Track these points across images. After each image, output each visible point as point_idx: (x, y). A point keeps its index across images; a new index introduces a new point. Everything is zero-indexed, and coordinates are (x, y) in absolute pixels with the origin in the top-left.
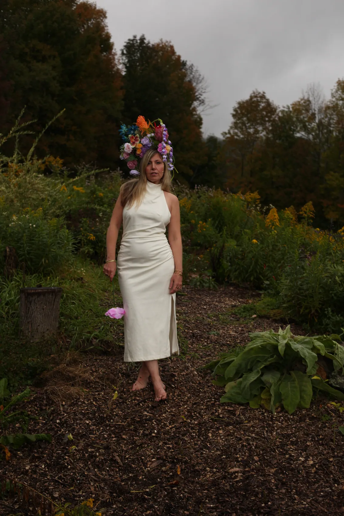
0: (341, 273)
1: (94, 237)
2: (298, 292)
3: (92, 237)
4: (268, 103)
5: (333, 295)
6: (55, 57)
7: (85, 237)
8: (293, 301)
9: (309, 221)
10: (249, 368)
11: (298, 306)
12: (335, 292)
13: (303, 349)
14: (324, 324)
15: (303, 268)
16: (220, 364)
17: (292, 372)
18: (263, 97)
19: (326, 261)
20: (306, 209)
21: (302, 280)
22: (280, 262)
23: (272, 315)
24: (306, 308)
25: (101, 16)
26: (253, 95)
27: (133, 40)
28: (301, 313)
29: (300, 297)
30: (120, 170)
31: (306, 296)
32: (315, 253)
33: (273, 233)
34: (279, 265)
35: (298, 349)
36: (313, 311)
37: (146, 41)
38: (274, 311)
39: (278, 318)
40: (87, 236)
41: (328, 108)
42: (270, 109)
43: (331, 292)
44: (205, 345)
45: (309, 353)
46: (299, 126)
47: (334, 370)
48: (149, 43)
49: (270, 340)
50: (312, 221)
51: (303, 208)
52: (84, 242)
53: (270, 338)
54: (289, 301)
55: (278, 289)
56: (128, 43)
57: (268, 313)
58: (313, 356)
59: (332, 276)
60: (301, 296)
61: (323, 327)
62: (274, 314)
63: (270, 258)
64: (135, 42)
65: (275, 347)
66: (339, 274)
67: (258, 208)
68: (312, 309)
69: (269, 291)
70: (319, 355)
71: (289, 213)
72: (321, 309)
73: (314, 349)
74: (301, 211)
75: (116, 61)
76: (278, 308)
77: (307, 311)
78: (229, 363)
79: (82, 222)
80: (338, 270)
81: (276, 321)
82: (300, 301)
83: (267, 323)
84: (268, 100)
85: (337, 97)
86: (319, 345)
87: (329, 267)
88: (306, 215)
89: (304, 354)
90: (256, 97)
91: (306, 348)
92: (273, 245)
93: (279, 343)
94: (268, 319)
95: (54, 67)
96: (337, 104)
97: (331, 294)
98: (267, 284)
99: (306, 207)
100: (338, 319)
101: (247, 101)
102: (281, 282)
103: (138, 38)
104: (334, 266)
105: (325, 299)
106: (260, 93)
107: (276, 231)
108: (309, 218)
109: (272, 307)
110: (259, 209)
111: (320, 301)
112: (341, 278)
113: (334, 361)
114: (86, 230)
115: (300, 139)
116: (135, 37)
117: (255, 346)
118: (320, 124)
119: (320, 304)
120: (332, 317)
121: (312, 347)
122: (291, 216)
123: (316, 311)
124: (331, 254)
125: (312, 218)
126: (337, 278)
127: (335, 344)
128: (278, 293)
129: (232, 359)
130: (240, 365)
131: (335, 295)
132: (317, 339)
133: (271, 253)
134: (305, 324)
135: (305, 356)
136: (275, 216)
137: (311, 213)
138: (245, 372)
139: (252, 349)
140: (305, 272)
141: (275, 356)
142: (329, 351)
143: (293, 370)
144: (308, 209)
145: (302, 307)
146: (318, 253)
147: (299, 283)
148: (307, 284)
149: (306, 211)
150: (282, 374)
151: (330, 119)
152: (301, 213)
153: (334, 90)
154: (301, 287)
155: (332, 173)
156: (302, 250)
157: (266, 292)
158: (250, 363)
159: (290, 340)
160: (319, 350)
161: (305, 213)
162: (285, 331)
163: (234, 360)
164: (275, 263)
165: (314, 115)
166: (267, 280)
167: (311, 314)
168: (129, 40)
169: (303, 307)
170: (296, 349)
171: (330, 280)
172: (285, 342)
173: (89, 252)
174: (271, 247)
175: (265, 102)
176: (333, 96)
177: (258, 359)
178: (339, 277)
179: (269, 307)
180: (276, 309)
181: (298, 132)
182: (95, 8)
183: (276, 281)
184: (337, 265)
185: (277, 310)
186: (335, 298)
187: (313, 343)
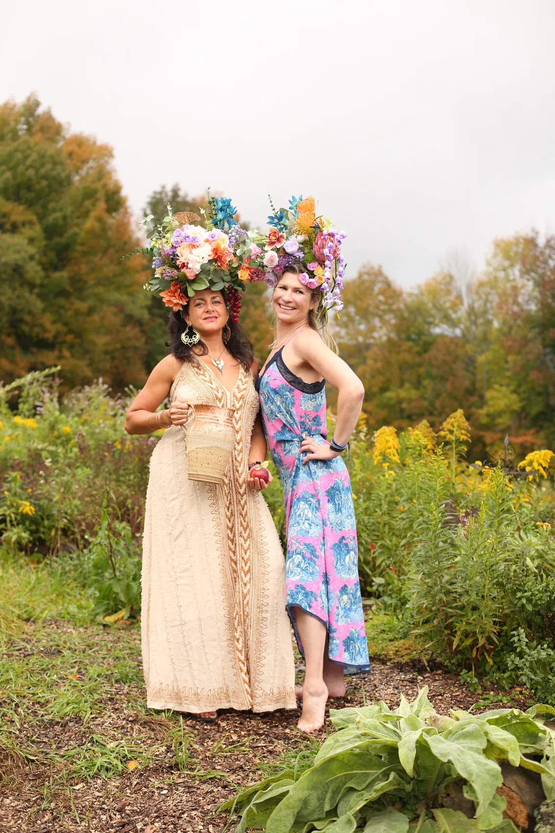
0: (537, 551)
1: (33, 509)
2: (444, 598)
3: (27, 508)
4: (388, 284)
5: (524, 601)
6: (31, 223)
7: (13, 510)
8: (435, 622)
9: (460, 448)
10: (327, 808)
11: (446, 632)
12: (528, 594)
13: (462, 752)
14: (511, 667)
15: (453, 545)
16: (254, 804)
17: (438, 813)
18: (380, 273)
19: (503, 526)
20: (452, 425)
21: (452, 571)
22: (405, 537)
23: (391, 652)
24: (466, 635)
25: (106, 155)
26: (363, 270)
27: (161, 193)
28: (454, 647)
29: (450, 610)
30: (104, 383)
31: (463, 608)
32: (475, 510)
33: (387, 476)
34: (403, 542)
35: (449, 754)
36: (482, 642)
37: (181, 193)
38: (396, 643)
39: (406, 659)
40: (17, 508)
41: (482, 284)
42: (391, 292)
43: (519, 594)
44: (233, 742)
45: (478, 763)
46: (438, 316)
47: (545, 798)
48: (186, 195)
49: (378, 735)
50: (466, 449)
51: (445, 424)
52: (11, 521)
53: (376, 729)
54: (426, 622)
55: (402, 594)
56: (153, 198)
57: (383, 649)
58: (489, 771)
59: (520, 557)
60: (451, 608)
61: (506, 675)
62: (397, 651)
63: (386, 529)
64: (164, 195)
65: (393, 751)
66: (533, 552)
67: (362, 436)
68: (479, 636)
69: (386, 598)
70: (505, 765)
71: (419, 434)
72: (499, 635)
73: (490, 749)
74: (443, 430)
75: (133, 226)
76: (405, 636)
77: (468, 642)
78: (276, 800)
79: (9, 479)
80: (530, 544)
81: (400, 667)
82: (450, 620)
83: (381, 673)
84: (386, 278)
85: (495, 265)
86: (504, 740)
87: (510, 539)
88: (453, 438)
89: (465, 768)
90: (368, 274)
91: (471, 749)
92: (390, 502)
93: (400, 737)
94: (384, 663)
95: (31, 241)
96: (496, 278)
97: (520, 598)
98: (380, 585)
99: (452, 420)
100: (543, 654)
101: (354, 282)
102: (409, 579)
103: (169, 189)
104: (520, 536)
105: (507, 611)
106: (373, 268)
107: (392, 472)
108: (459, 442)
109: (391, 636)
110: (363, 438)
111: (496, 616)
112: (537, 562)
113: (544, 778)
114: (15, 494)
115: (442, 336)
116: (164, 187)
117: (339, 750)
118: (471, 311)
119: (495, 623)
120: (527, 651)
121: (484, 745)
122: (424, 441)
123: (489, 639)
124: (509, 511)
125: (465, 442)
126: (528, 561)
127: (544, 732)
128: (404, 602)
129: (284, 789)
130: (305, 802)
131: (529, 600)
132: (496, 722)
133: (386, 518)
134: (464, 671)
135: (471, 774)
136: (387, 441)
137: (463, 432)
138: (319, 820)
139: (332, 760)
140: (458, 552)
141: (392, 775)
142: (528, 751)
143: (442, 806)
144: (456, 424)
145: (456, 632)
146: (483, 509)
147: (447, 578)
148: (465, 579)
149: (452, 428)
150: (414, 819)
151: (487, 301)
152: (442, 433)
153: (490, 256)
154: (450, 587)
155: (497, 387)
156: (447, 505)
157: (379, 601)
158: (329, 795)
159: (428, 732)
160: (503, 751)
161: (451, 432)
162: (416, 703)
163: (288, 792)
164: (394, 539)
165: (459, 297)
166: (381, 575)
167: (478, 649)
168: (155, 193)
169: (459, 633)
170: (443, 755)
171: (514, 567)
172: (415, 736)
173: (20, 538)
174: (385, 507)
175: (382, 282)
176: (489, 264)
177: (350, 784)
178: (533, 559)
179: (385, 636)
180: (401, 638)
181: (436, 325)
182: (95, 143)
183: (399, 576)
184: (526, 534)
185: (402, 641)
186: (529, 608)
187: (486, 734)
